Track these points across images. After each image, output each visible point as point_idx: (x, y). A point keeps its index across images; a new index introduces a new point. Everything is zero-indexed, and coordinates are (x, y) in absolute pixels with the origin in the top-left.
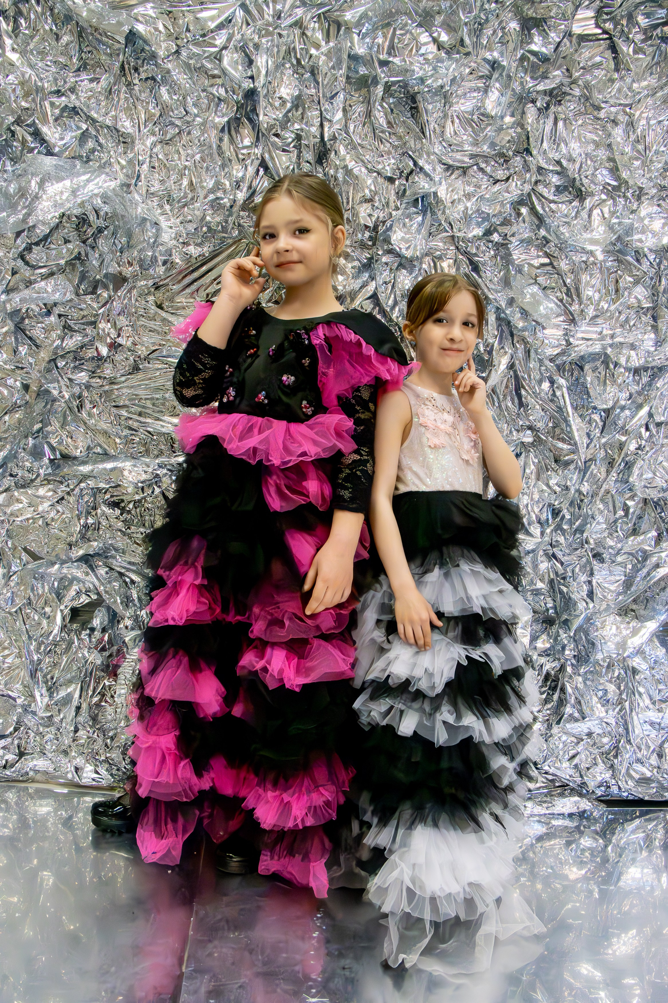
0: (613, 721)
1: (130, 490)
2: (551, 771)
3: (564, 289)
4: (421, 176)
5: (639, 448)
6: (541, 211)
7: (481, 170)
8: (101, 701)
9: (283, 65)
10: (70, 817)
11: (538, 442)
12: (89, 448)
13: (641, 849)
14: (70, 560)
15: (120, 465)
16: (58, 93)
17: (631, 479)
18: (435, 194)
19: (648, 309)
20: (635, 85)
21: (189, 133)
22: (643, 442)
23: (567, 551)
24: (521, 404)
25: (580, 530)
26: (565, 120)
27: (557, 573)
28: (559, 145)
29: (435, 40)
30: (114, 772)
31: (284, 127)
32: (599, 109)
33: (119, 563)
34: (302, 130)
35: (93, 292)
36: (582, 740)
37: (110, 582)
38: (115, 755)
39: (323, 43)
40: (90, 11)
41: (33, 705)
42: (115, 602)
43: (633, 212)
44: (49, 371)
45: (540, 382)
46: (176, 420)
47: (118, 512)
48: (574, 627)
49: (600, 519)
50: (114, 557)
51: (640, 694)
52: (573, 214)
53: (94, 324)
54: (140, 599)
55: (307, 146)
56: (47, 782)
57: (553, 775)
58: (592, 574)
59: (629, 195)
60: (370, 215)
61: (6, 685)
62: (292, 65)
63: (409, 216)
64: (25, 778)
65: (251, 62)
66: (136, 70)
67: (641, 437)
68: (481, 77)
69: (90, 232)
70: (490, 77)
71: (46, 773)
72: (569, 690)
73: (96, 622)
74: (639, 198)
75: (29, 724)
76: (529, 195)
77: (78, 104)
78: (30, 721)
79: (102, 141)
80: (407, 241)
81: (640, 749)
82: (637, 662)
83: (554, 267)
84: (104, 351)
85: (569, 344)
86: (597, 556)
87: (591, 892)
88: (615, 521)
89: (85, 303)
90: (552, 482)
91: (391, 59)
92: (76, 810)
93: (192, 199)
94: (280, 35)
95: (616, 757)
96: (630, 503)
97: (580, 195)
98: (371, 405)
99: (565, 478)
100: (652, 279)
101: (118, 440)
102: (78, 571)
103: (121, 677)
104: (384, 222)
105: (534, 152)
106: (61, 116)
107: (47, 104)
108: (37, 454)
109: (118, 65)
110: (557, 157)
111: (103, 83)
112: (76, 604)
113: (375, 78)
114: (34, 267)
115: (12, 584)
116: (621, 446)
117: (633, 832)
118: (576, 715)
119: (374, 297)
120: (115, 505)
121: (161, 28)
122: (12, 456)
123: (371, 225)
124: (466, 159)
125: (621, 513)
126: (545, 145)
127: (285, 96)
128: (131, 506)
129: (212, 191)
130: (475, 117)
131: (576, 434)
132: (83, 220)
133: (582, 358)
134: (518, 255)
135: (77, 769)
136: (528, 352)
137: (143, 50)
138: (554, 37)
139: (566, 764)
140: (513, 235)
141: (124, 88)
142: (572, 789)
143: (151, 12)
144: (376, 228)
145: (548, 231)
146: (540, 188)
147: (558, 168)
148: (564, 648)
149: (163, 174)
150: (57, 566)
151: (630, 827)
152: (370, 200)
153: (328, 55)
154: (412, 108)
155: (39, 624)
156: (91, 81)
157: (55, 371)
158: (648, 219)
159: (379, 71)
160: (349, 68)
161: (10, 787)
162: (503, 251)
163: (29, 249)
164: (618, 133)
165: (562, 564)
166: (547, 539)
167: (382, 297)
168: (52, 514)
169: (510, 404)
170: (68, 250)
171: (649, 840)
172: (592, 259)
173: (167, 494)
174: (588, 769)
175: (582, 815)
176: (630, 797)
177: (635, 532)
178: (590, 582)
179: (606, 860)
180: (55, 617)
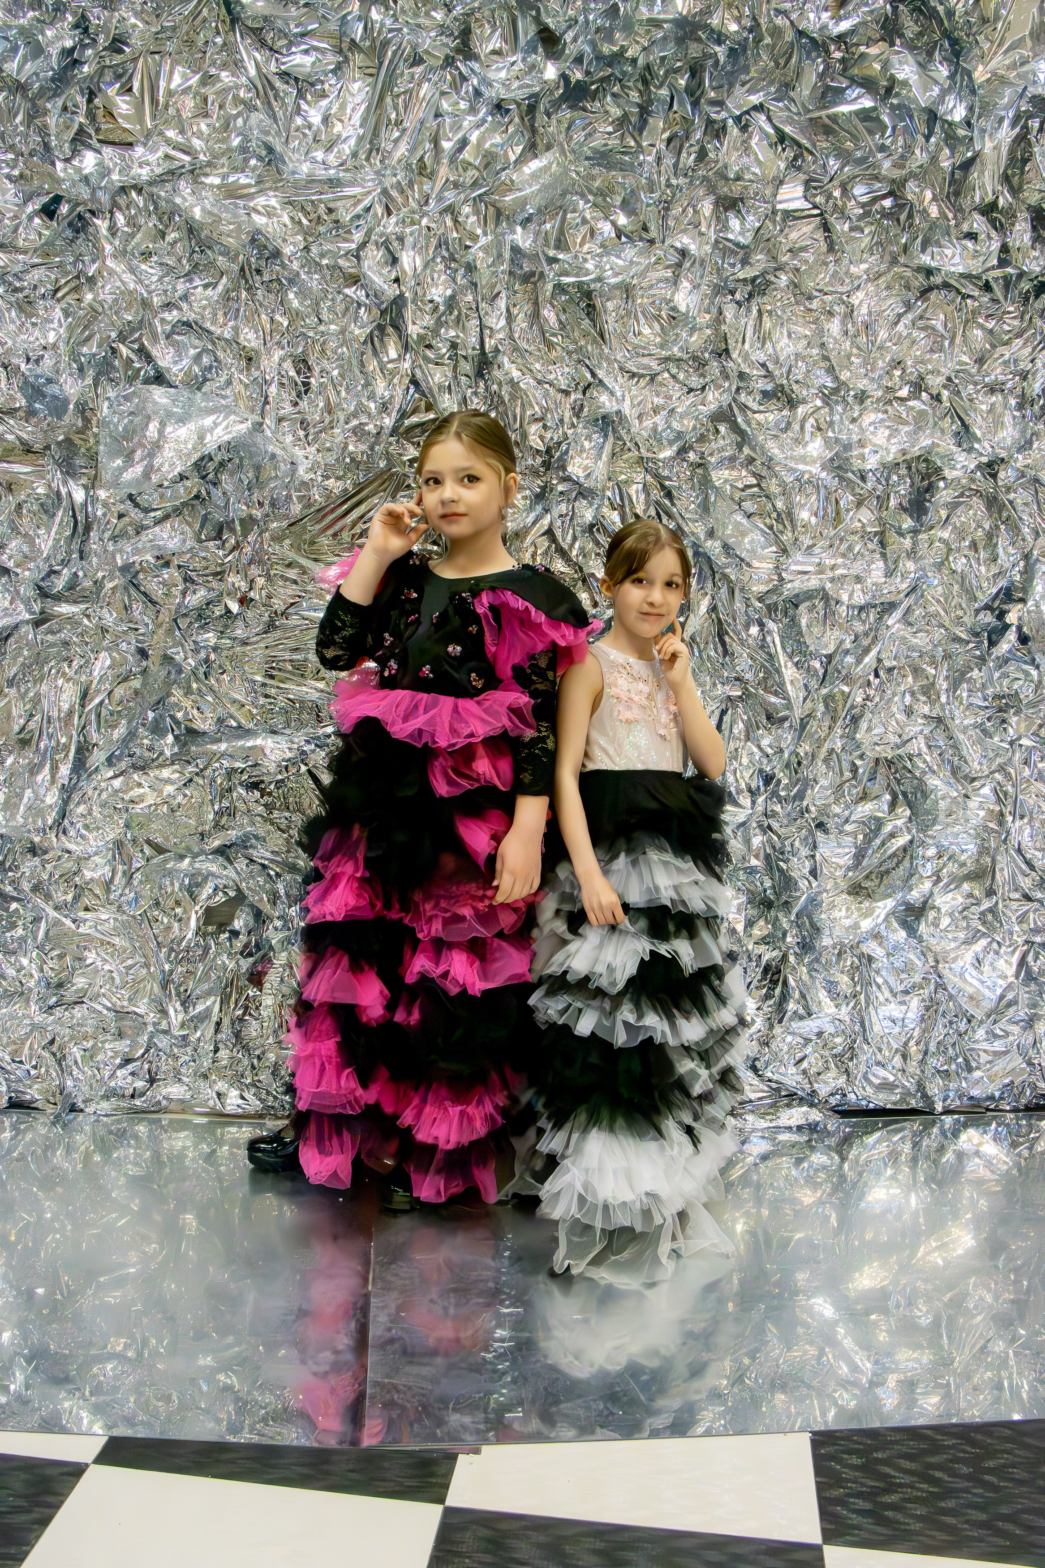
0: (847, 1019)
1: (273, 768)
2: (775, 1077)
3: (774, 515)
4: (600, 389)
5: (868, 698)
6: (744, 426)
7: (673, 377)
8: (244, 1014)
9: (433, 259)
10: (214, 1151)
11: (746, 696)
12: (220, 721)
13: (886, 1165)
14: (202, 852)
15: (259, 742)
16: (168, 306)
17: (858, 736)
18: (618, 412)
19: (876, 533)
20: (853, 269)
21: (324, 343)
22: (872, 692)
23: (785, 822)
24: (726, 653)
25: (800, 796)
26: (770, 313)
27: (774, 847)
28: (764, 344)
29: (614, 223)
30: (264, 1096)
31: (436, 332)
32: (810, 298)
33: (261, 853)
34: (458, 337)
35: (219, 536)
36: (811, 1040)
37: (253, 878)
38: (264, 1076)
39: (479, 231)
40: (203, 210)
41: (164, 1022)
42: (262, 899)
43: (854, 420)
44: (170, 632)
45: (747, 627)
46: (321, 685)
47: (257, 794)
48: (795, 911)
49: (824, 782)
50: (255, 848)
51: (879, 987)
52: (783, 426)
53: (219, 575)
54: (288, 895)
55: (465, 358)
56: (183, 1111)
57: (776, 1082)
58: (815, 847)
59: (850, 399)
60: (542, 438)
61: (130, 1000)
62: (443, 257)
63: (589, 438)
64: (159, 1109)
65: (394, 261)
66: (258, 272)
67: (869, 684)
68: (667, 267)
69: (211, 466)
70: (679, 265)
71: (182, 1101)
72: (792, 982)
73: (238, 924)
74: (862, 402)
75: (160, 1045)
76: (730, 405)
77: (192, 317)
78: (162, 1042)
79: (220, 354)
80: (586, 468)
81: (880, 1050)
82: (872, 948)
83: (761, 489)
84: (234, 607)
85: (781, 579)
86: (820, 826)
87: (827, 1218)
88: (841, 785)
89: (207, 550)
90: (765, 742)
91: (561, 256)
92: (220, 1142)
93: (331, 422)
94: (429, 228)
95: (851, 1059)
96: (858, 762)
97: (792, 404)
98: (550, 675)
99: (779, 739)
100: (878, 497)
101: (255, 711)
102: (213, 866)
103: (267, 985)
104: (559, 444)
105: (734, 356)
106: (173, 332)
107: (157, 322)
108: (157, 729)
109: (236, 268)
110: (762, 358)
111: (220, 288)
112: (211, 903)
113: (542, 274)
115: (135, 883)
116: (846, 697)
117: (874, 1146)
118: (801, 1011)
119: (549, 533)
120: (254, 786)
121: (286, 219)
122: (132, 735)
123: (542, 448)
124: (654, 364)
125: (848, 775)
126: (747, 346)
127: (437, 299)
128: (272, 787)
129: (355, 415)
130: (663, 314)
131: (789, 687)
133: (797, 596)
134: (720, 476)
135: (219, 1095)
136: (732, 592)
137: (265, 247)
138: (752, 221)
139: (792, 1070)
140: (711, 454)
141: (244, 294)
142: (801, 1099)
143: (273, 202)
144: (548, 451)
145: (753, 449)
146: (743, 397)
147: (763, 373)
148: (785, 935)
149: (294, 394)
150: (187, 861)
151: (871, 1140)
152: (542, 419)
153: (485, 249)
154: (588, 305)
155: (169, 928)
156: (206, 287)
157: (177, 633)
158: (872, 429)
159: (547, 268)
160: (512, 260)
161: (143, 1119)
162: (699, 471)
164: (834, 327)
165: (779, 837)
166: (760, 809)
167: (558, 533)
168: (180, 798)
169: (712, 653)
170: (186, 488)
171: (894, 1156)
172: (806, 476)
173: (314, 771)
174: (819, 1074)
175: (812, 1128)
176: (871, 1106)
177: (864, 797)
178: (813, 856)
179: (842, 1178)
180: (189, 919)
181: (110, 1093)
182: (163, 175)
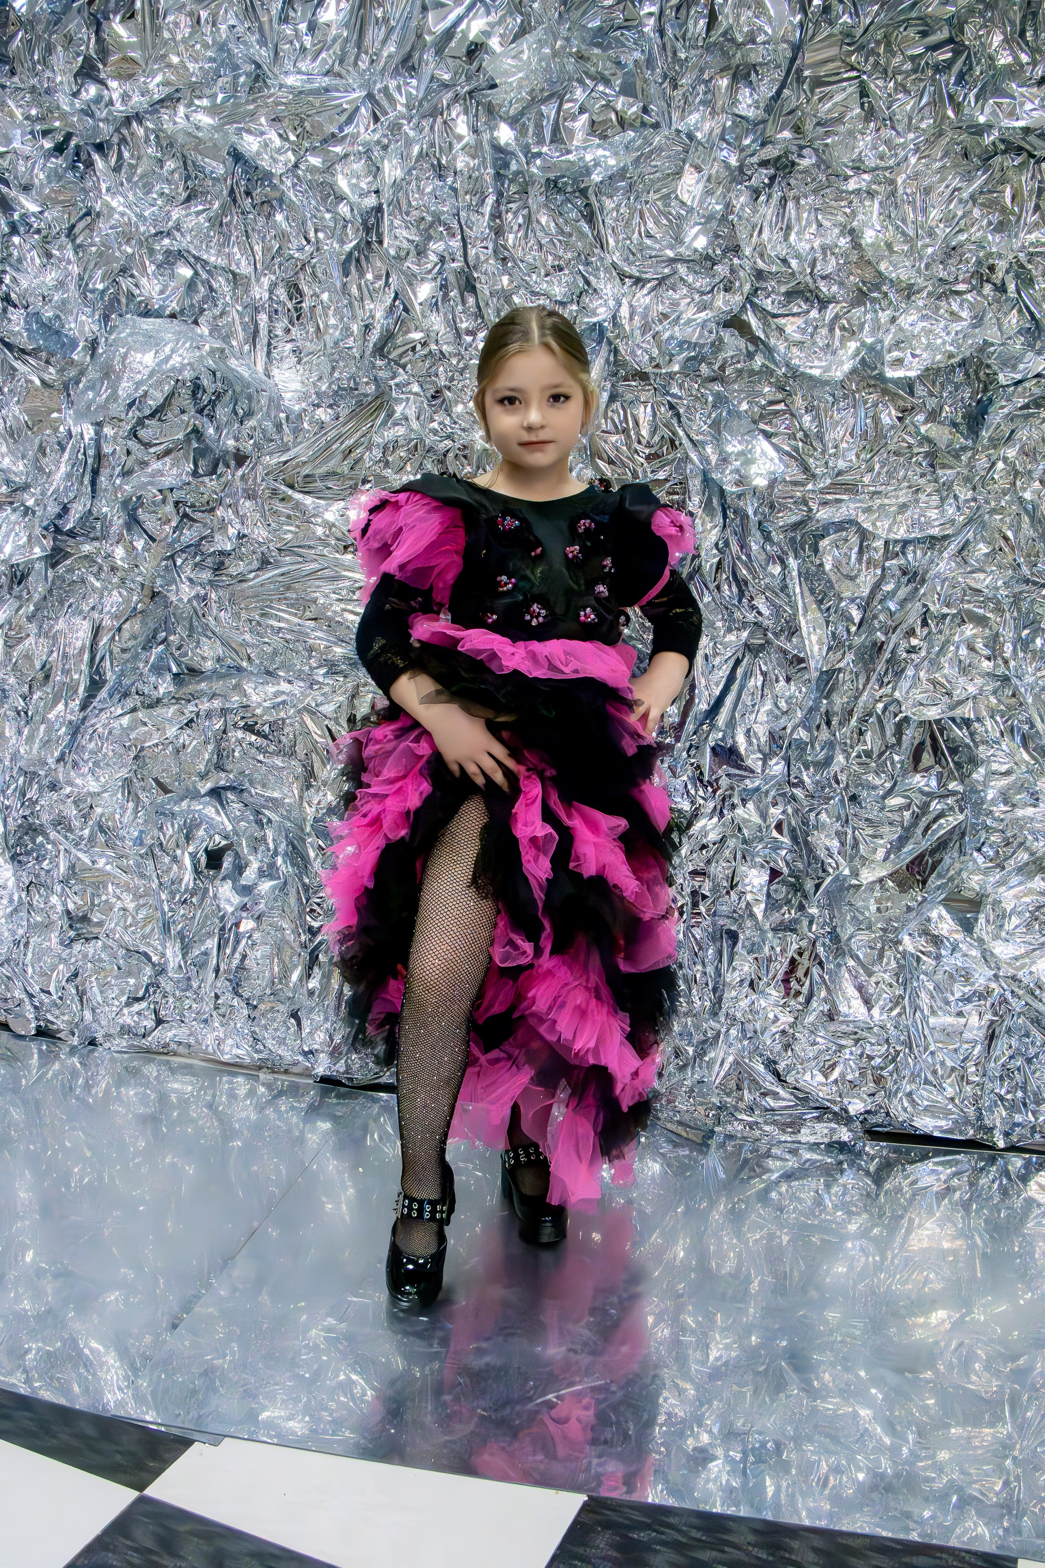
0: (889, 1025)
2: (800, 1085)
3: (800, 435)
4: (596, 297)
5: (912, 650)
6: (760, 333)
7: (682, 280)
11: (767, 645)
12: (219, 660)
14: (199, 794)
16: (158, 235)
17: (900, 695)
18: (612, 320)
19: (924, 455)
20: (897, 139)
22: (919, 643)
23: (812, 791)
24: (742, 594)
26: (797, 199)
27: (800, 820)
28: (787, 235)
29: (614, 110)
32: (845, 178)
33: (254, 798)
35: (214, 472)
36: (847, 1048)
37: (239, 821)
39: (466, 132)
41: (164, 964)
44: (165, 569)
45: (765, 565)
47: (251, 736)
50: (249, 791)
51: (928, 991)
52: (810, 330)
53: (212, 511)
56: (189, 1056)
57: (803, 1091)
58: (846, 822)
59: (893, 296)
64: (165, 1051)
65: (378, 170)
66: (248, 194)
67: (913, 633)
68: (673, 155)
69: (207, 398)
71: (187, 1045)
75: (166, 986)
76: (742, 309)
77: (183, 245)
83: (786, 405)
84: (227, 544)
85: (809, 509)
86: (855, 799)
88: (883, 752)
89: (205, 485)
95: (893, 1074)
96: (906, 727)
97: (820, 304)
101: (250, 650)
102: (208, 808)
105: (747, 252)
107: (143, 252)
108: (160, 668)
109: (224, 191)
110: (783, 252)
114: (147, 445)
115: (140, 821)
120: (249, 728)
121: (274, 137)
124: (661, 268)
125: (891, 740)
126: (766, 238)
128: (266, 729)
130: (673, 208)
132: (197, 388)
133: (825, 529)
139: (821, 1079)
141: (237, 218)
142: (832, 1113)
143: (262, 119)
145: (770, 358)
146: (762, 298)
147: (783, 270)
148: (812, 923)
149: (286, 320)
150: (186, 801)
153: (468, 150)
155: (171, 869)
156: (198, 213)
157: (172, 570)
159: (526, 164)
160: (495, 160)
161: (150, 1060)
163: (140, 422)
164: (873, 210)
166: (781, 774)
168: (182, 739)
169: (725, 595)
170: (184, 422)
174: (853, 1087)
175: (842, 1147)
176: (911, 1130)
178: (842, 834)
181: (125, 1030)
182: (161, 101)
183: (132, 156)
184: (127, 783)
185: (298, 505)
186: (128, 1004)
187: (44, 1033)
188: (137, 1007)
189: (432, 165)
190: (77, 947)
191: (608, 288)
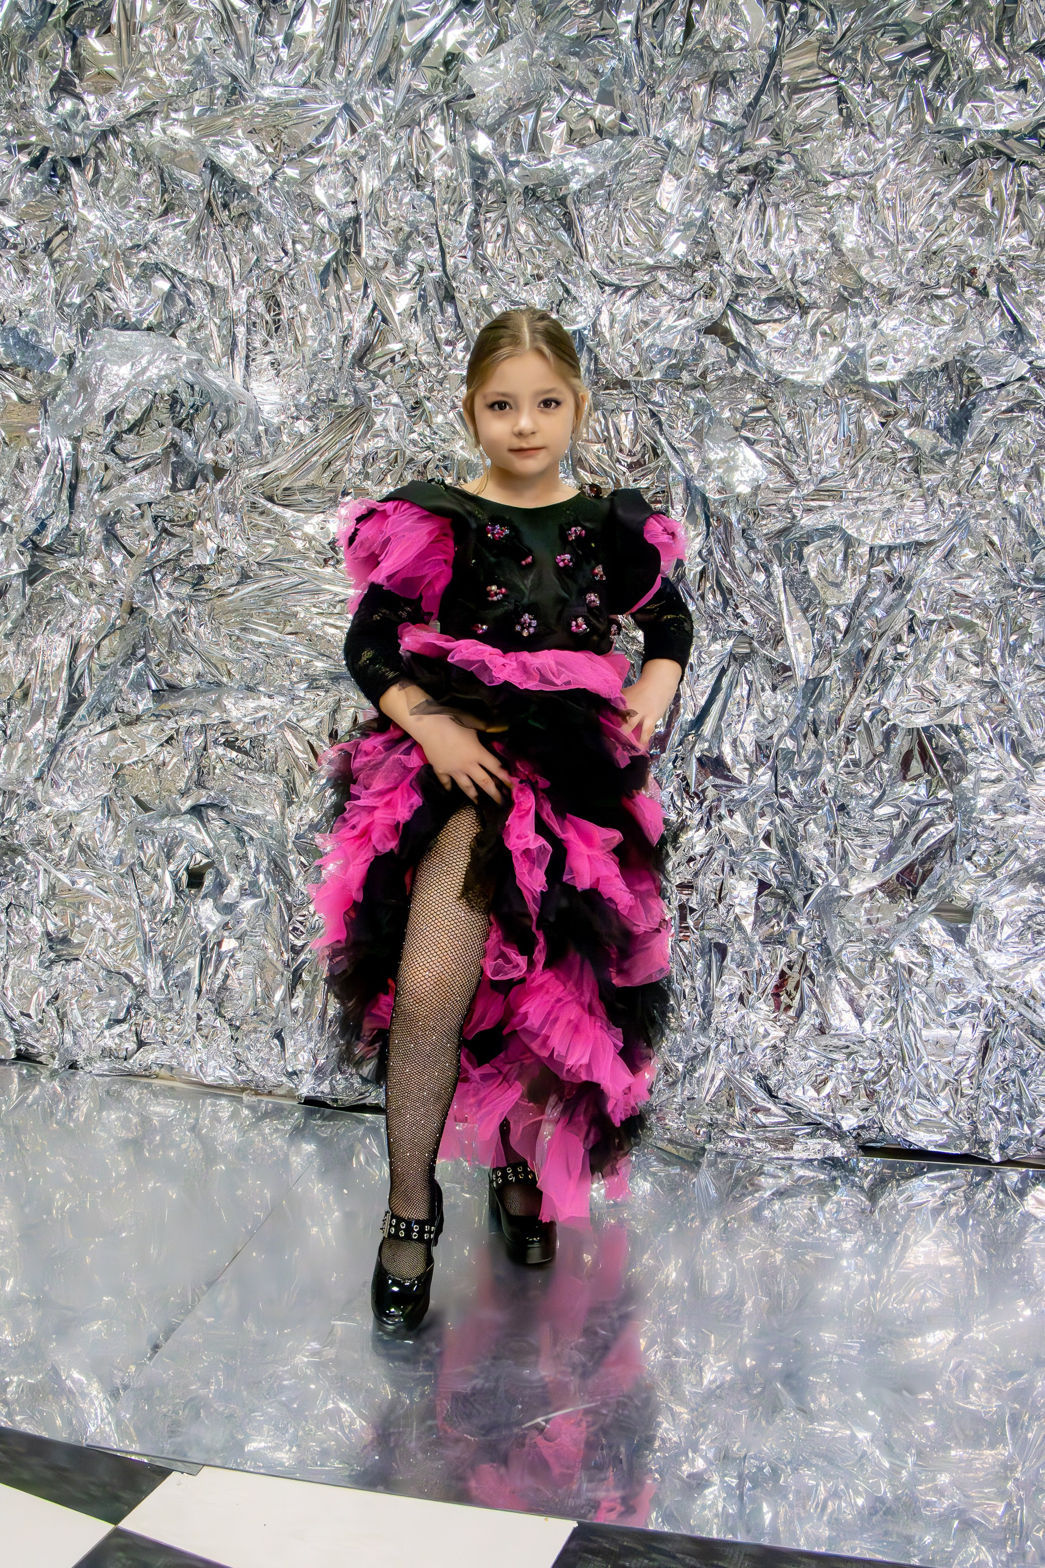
0: (882, 1039)
2: (792, 1101)
3: (783, 441)
4: (576, 305)
5: (899, 657)
6: (740, 339)
14: (180, 812)
16: (135, 248)
17: (885, 702)
18: (595, 327)
20: (876, 145)
22: (906, 650)
23: (800, 801)
24: (726, 602)
26: (777, 205)
28: (767, 241)
29: (592, 118)
32: (824, 184)
35: (193, 486)
36: (838, 1062)
39: (444, 142)
44: (144, 584)
51: (921, 1003)
52: (791, 336)
56: (172, 1078)
57: (795, 1107)
58: (835, 833)
59: (875, 301)
64: (147, 1073)
65: (356, 181)
66: (225, 206)
67: (901, 642)
69: (185, 412)
70: (665, 158)
71: (170, 1067)
72: (806, 990)
74: (890, 303)
75: (147, 1008)
76: (723, 316)
77: (160, 258)
78: (147, 1004)
81: (924, 1080)
83: (769, 412)
84: (206, 558)
85: (793, 517)
86: (844, 809)
88: (871, 761)
89: (184, 499)
91: (520, 158)
95: (886, 1088)
96: (892, 734)
97: (801, 310)
101: (230, 666)
102: (188, 826)
105: (727, 258)
106: (140, 275)
107: (120, 265)
109: (201, 203)
110: (763, 258)
111: (190, 227)
112: (191, 865)
115: (118, 841)
116: (869, 655)
120: (230, 745)
121: (253, 148)
124: (643, 275)
125: (880, 749)
126: (744, 244)
128: (246, 746)
130: (652, 216)
132: (175, 401)
133: (808, 535)
134: (719, 399)
135: (201, 1064)
136: (731, 533)
138: (741, 97)
139: (813, 1094)
141: (214, 230)
142: (825, 1129)
143: (238, 132)
145: (751, 364)
146: (743, 305)
147: (764, 275)
149: (265, 332)
150: (167, 820)
151: (914, 1186)
153: (447, 160)
155: (151, 889)
157: (151, 585)
161: (134, 1083)
163: (118, 437)
164: (855, 215)
166: (767, 784)
168: (162, 757)
169: (709, 602)
170: (162, 436)
174: (845, 1102)
175: (833, 1163)
176: (909, 1145)
178: (831, 844)
180: (166, 880)
181: (107, 1053)
182: (138, 115)
183: (109, 171)
184: (107, 802)
185: (277, 519)
186: (109, 1026)
187: (23, 1057)
188: (117, 1029)
189: (410, 175)
190: (57, 969)
191: (588, 296)
